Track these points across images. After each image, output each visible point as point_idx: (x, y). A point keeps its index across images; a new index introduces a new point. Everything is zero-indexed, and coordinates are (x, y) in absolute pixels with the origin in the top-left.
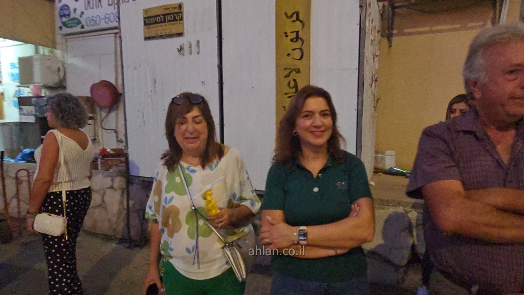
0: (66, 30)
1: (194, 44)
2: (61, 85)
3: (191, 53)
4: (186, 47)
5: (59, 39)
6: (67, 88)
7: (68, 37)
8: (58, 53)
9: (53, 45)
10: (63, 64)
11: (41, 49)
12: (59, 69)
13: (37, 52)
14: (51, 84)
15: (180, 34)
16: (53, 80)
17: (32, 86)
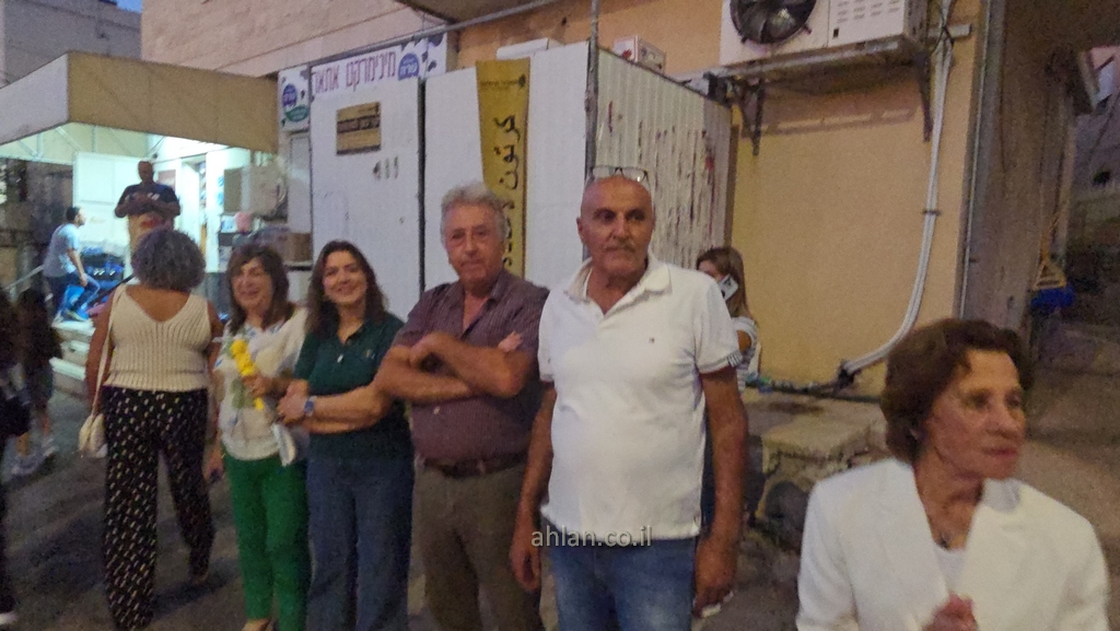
0: (291, 126)
1: (392, 162)
2: (279, 214)
3: (388, 176)
4: (383, 166)
5: (283, 140)
6: (289, 219)
7: (294, 136)
8: (280, 160)
9: (274, 149)
10: (285, 178)
11: (258, 155)
12: (278, 187)
13: (253, 160)
14: (265, 213)
15: (376, 148)
16: (269, 205)
17: (237, 215)
